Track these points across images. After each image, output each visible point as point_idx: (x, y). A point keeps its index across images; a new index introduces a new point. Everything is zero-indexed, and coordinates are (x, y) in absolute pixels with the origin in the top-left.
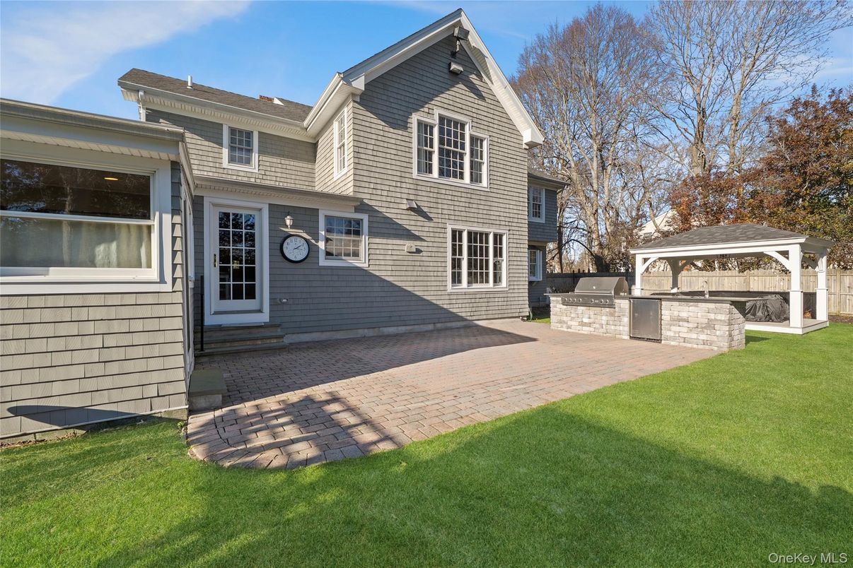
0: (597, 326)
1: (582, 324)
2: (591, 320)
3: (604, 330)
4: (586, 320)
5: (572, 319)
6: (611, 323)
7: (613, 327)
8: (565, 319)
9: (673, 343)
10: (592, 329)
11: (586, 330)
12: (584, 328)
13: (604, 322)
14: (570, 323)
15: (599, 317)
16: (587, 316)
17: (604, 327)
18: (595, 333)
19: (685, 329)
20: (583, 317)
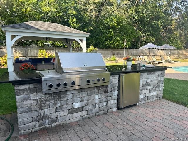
0: (90, 107)
1: (74, 111)
2: (84, 103)
3: (96, 110)
4: (77, 105)
5: (58, 109)
7: (105, 104)
8: (46, 112)
10: (85, 113)
12: (76, 115)
14: (54, 115)
16: (79, 99)
17: (97, 106)
18: (88, 116)
19: (148, 91)
20: (74, 102)
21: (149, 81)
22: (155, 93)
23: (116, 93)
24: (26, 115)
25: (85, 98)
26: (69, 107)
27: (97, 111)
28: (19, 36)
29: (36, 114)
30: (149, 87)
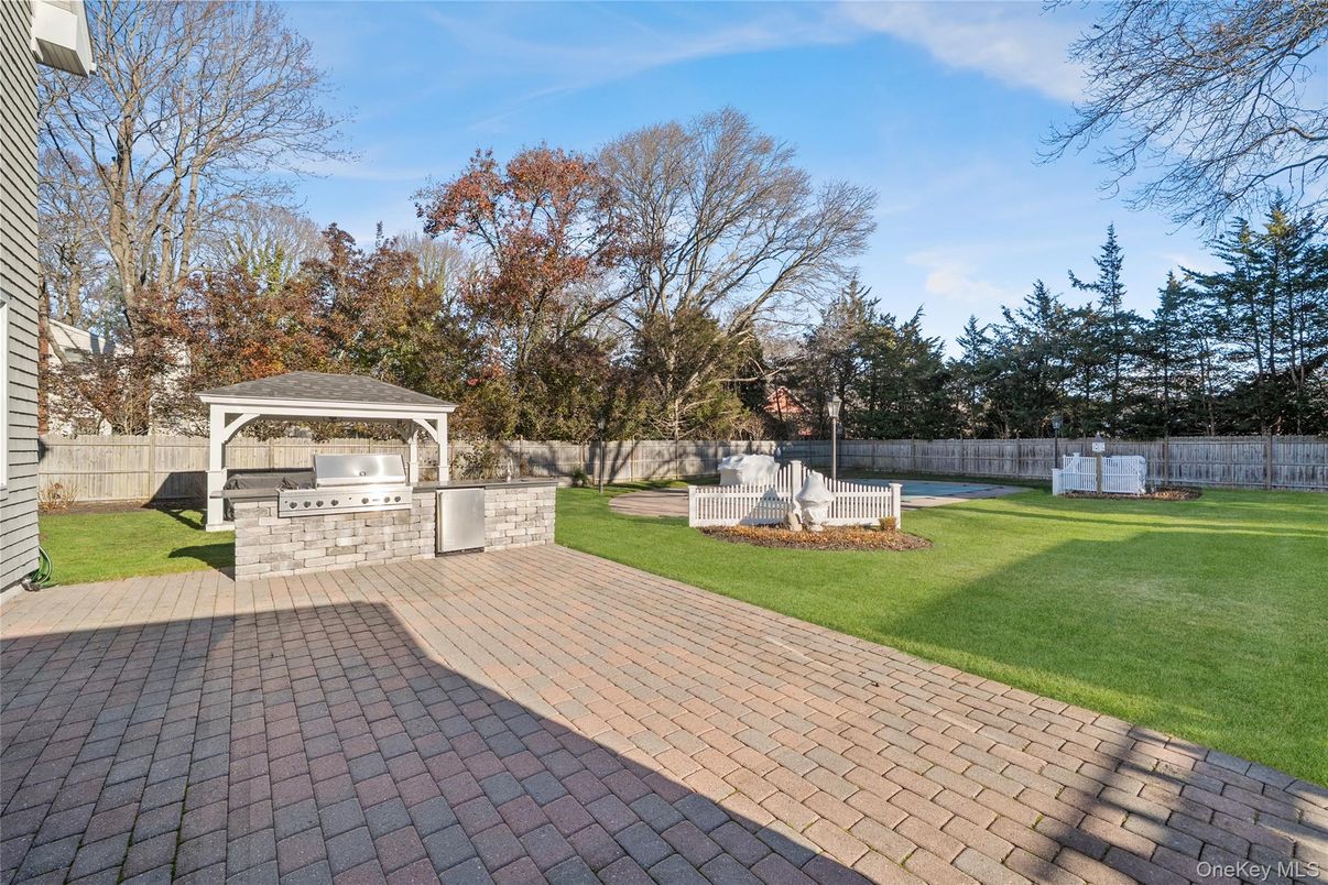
0: (372, 547)
1: (337, 551)
2: (358, 540)
3: (387, 553)
4: (345, 541)
5: (307, 545)
6: (402, 536)
7: (405, 544)
8: (286, 548)
9: (499, 548)
10: (360, 557)
11: (345, 562)
12: (340, 558)
13: (387, 538)
14: (299, 556)
15: (376, 531)
16: (349, 532)
17: (387, 546)
18: (368, 563)
19: (513, 525)
20: (338, 536)
21: (511, 506)
22: (532, 531)
23: (430, 526)
24: (250, 550)
25: (361, 531)
26: (330, 544)
27: (386, 556)
28: (249, 414)
29: (266, 550)
30: (514, 518)
